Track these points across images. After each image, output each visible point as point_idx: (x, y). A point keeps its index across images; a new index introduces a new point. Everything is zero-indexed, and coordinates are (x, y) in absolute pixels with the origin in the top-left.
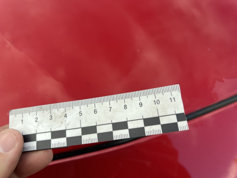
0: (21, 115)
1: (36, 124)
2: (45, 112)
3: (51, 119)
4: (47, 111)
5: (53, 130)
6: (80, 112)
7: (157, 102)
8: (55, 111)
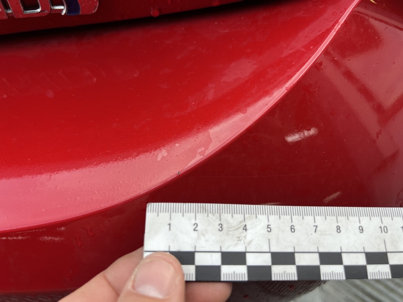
0: (168, 214)
1: (195, 234)
2: (210, 215)
3: (221, 229)
4: (214, 215)
5: (224, 250)
6: (268, 225)
7: (384, 229)
8: (226, 217)
